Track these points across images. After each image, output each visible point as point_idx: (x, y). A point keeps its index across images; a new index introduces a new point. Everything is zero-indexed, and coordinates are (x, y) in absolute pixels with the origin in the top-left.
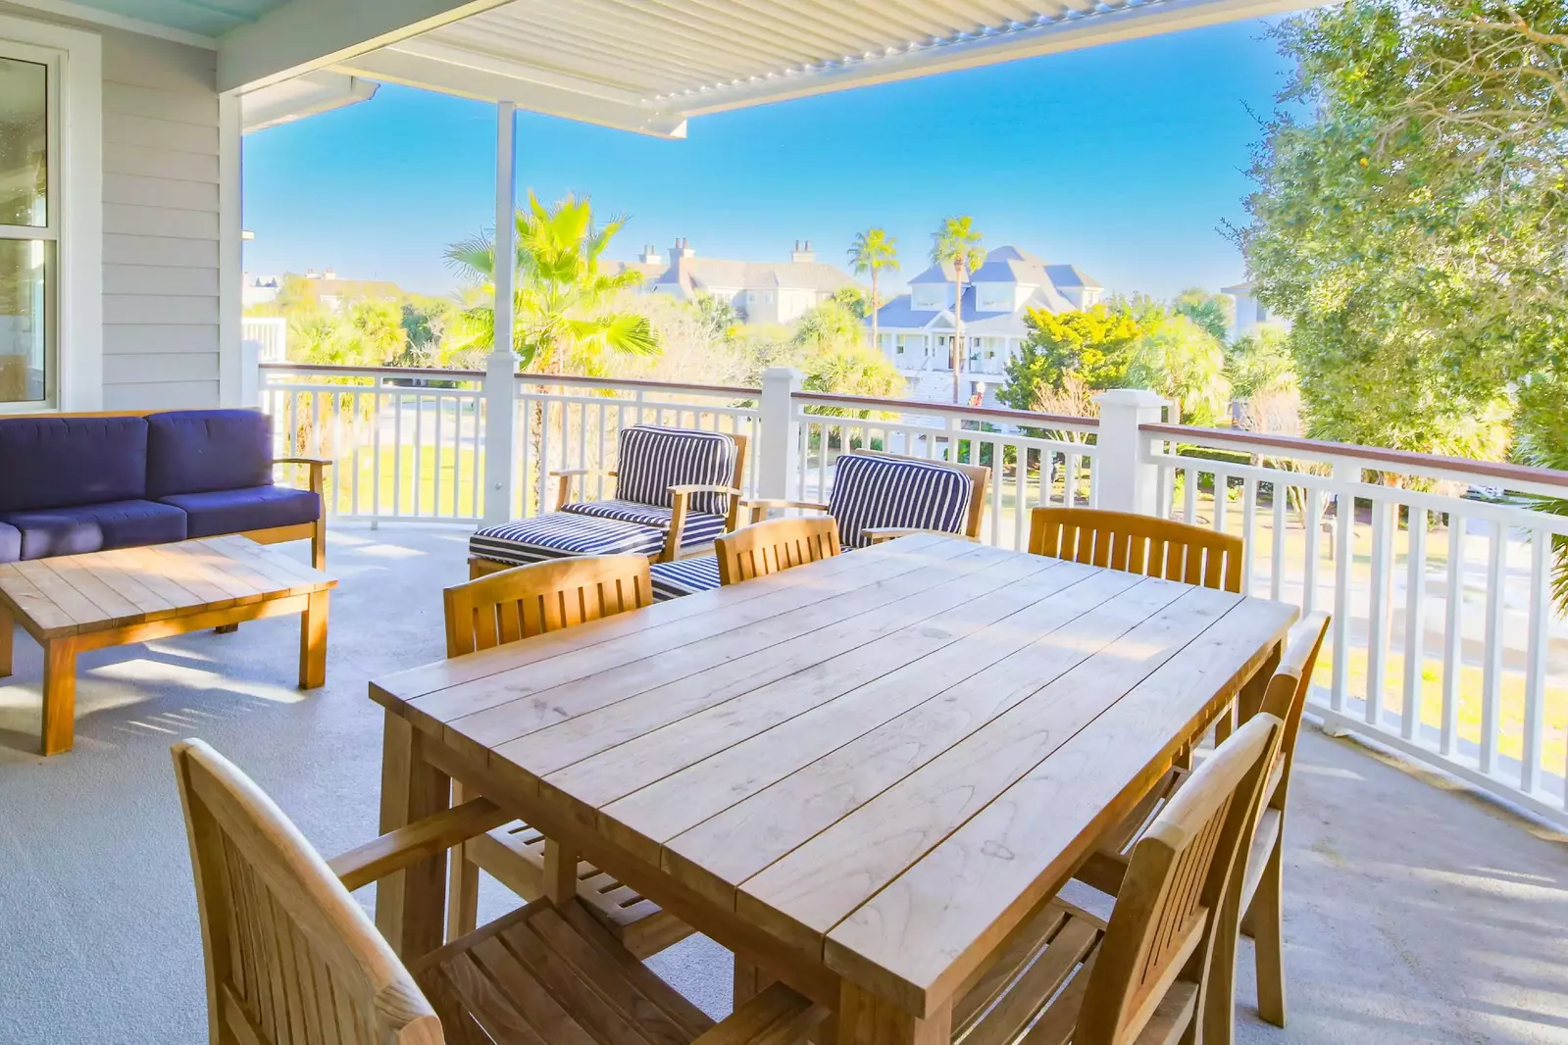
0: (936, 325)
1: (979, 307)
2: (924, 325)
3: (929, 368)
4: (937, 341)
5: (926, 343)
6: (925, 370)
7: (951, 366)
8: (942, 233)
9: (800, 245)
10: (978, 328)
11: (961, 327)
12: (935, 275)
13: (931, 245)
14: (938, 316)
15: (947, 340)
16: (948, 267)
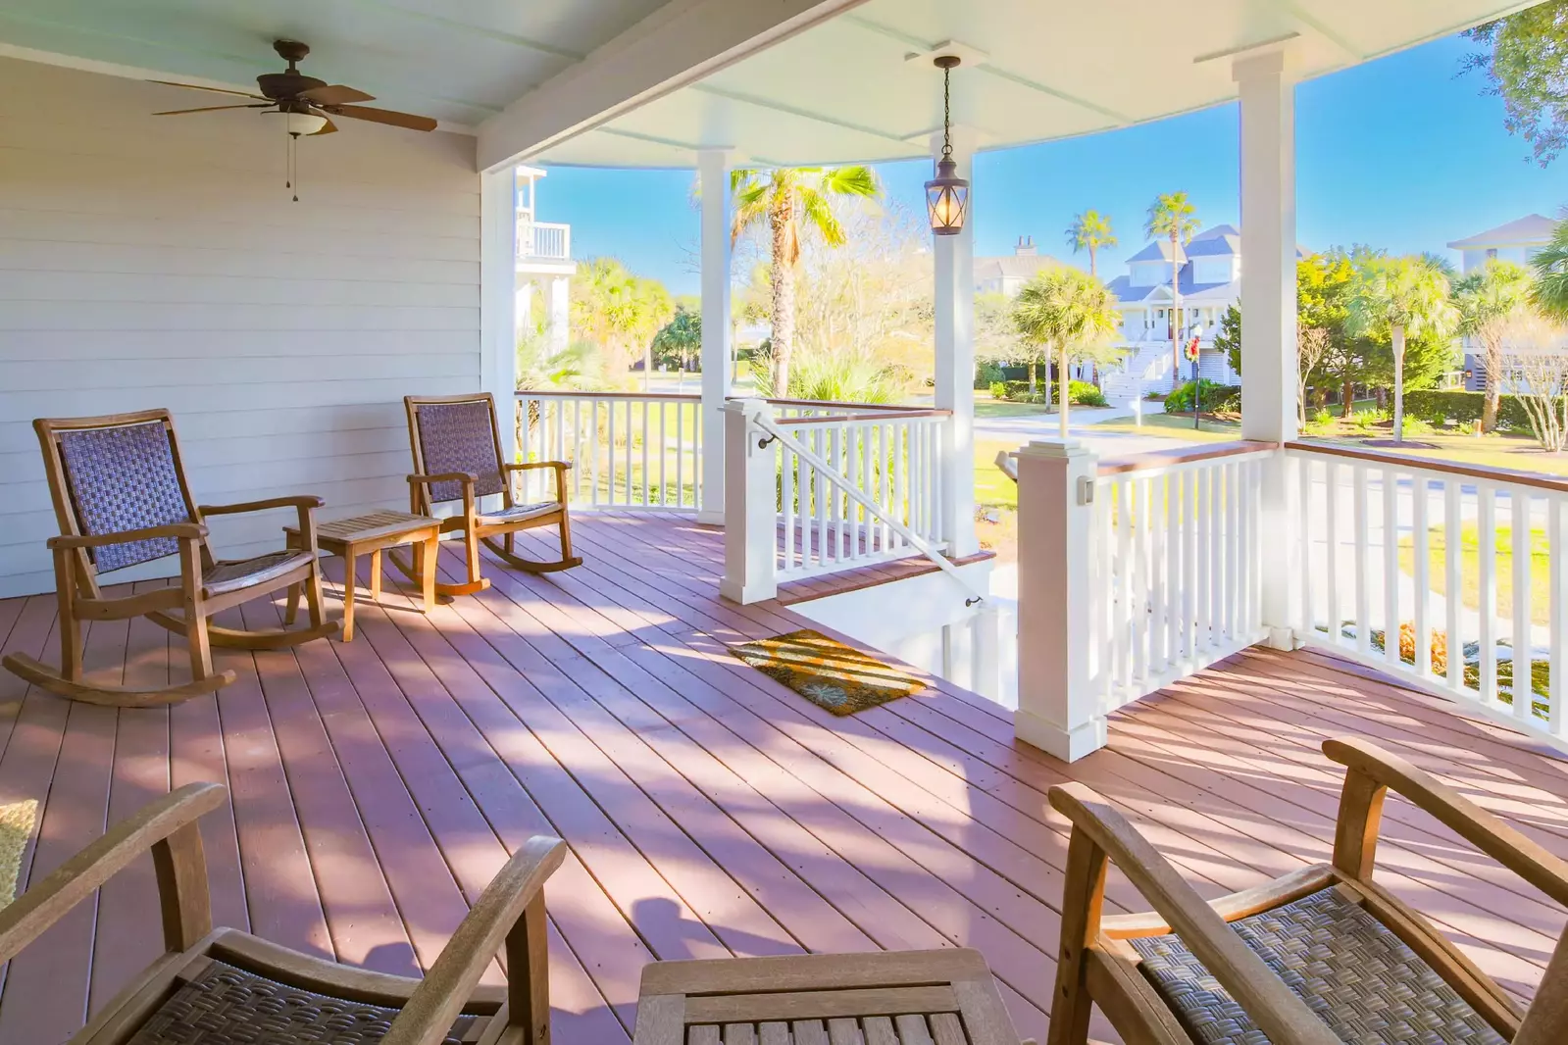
0: (1155, 298)
1: (1196, 280)
2: (1142, 298)
3: (1149, 337)
4: (1156, 314)
5: (1145, 317)
6: (1145, 340)
7: (1171, 337)
8: (1156, 208)
9: (1022, 240)
10: (1196, 300)
11: (1179, 299)
12: (1153, 252)
13: (1147, 217)
14: (1155, 290)
15: (1166, 314)
16: (1164, 242)
